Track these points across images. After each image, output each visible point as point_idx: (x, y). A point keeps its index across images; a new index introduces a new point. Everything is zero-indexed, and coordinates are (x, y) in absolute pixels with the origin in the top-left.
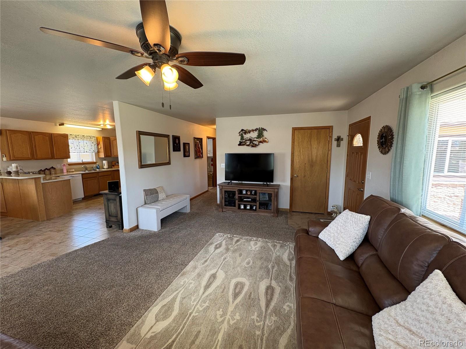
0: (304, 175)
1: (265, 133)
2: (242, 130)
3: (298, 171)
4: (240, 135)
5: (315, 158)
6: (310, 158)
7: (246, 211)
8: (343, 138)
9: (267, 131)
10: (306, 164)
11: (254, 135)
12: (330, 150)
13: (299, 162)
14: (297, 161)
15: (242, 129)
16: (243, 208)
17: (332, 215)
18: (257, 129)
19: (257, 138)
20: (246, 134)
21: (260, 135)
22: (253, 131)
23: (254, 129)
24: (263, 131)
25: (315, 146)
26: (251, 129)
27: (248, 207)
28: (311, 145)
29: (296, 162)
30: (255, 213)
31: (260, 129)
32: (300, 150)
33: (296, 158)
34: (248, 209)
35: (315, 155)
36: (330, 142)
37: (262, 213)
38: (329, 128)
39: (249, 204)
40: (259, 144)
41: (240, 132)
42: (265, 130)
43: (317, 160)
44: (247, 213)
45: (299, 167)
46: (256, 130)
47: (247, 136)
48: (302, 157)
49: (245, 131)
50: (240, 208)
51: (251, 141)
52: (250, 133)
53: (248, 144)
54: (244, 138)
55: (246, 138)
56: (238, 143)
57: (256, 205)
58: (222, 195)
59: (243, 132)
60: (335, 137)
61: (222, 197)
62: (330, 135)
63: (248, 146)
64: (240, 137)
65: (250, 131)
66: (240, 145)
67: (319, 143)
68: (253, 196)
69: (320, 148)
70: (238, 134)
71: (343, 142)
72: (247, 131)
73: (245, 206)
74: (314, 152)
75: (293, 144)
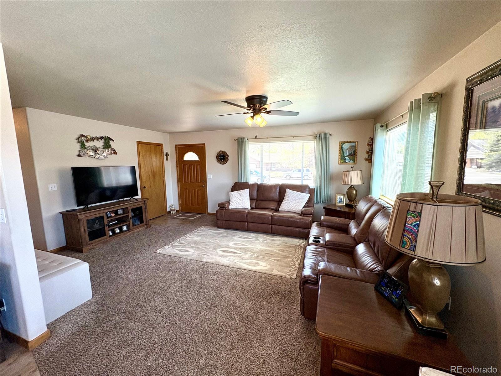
1: (111, 143)
2: (83, 136)
3: (145, 182)
4: (79, 142)
5: (155, 169)
7: (120, 235)
8: (169, 154)
9: (113, 140)
10: (150, 175)
11: (99, 144)
12: (163, 163)
14: (144, 173)
15: (81, 134)
16: (112, 234)
17: (171, 213)
18: (103, 138)
19: (103, 149)
21: (107, 145)
22: (98, 139)
23: (99, 136)
24: (111, 141)
25: (154, 160)
26: (94, 136)
27: (117, 231)
28: (152, 158)
30: (129, 233)
31: (106, 138)
32: (144, 163)
33: (143, 170)
34: (118, 233)
36: (162, 157)
37: (137, 229)
38: (161, 145)
39: (117, 227)
42: (111, 140)
44: (122, 236)
45: (145, 178)
46: (101, 138)
47: (89, 145)
48: (147, 169)
49: (86, 137)
50: (109, 235)
51: (96, 151)
52: (93, 141)
53: (93, 155)
54: (86, 147)
55: (88, 147)
56: (78, 153)
57: (130, 224)
58: (84, 227)
59: (83, 138)
60: (165, 153)
61: (85, 229)
62: (162, 151)
63: (92, 157)
64: (79, 145)
65: (93, 138)
66: (79, 155)
67: (156, 157)
68: (125, 215)
69: (157, 161)
70: (77, 139)
71: (169, 157)
72: (89, 138)
73: (113, 231)
74: (154, 164)
75: (139, 157)
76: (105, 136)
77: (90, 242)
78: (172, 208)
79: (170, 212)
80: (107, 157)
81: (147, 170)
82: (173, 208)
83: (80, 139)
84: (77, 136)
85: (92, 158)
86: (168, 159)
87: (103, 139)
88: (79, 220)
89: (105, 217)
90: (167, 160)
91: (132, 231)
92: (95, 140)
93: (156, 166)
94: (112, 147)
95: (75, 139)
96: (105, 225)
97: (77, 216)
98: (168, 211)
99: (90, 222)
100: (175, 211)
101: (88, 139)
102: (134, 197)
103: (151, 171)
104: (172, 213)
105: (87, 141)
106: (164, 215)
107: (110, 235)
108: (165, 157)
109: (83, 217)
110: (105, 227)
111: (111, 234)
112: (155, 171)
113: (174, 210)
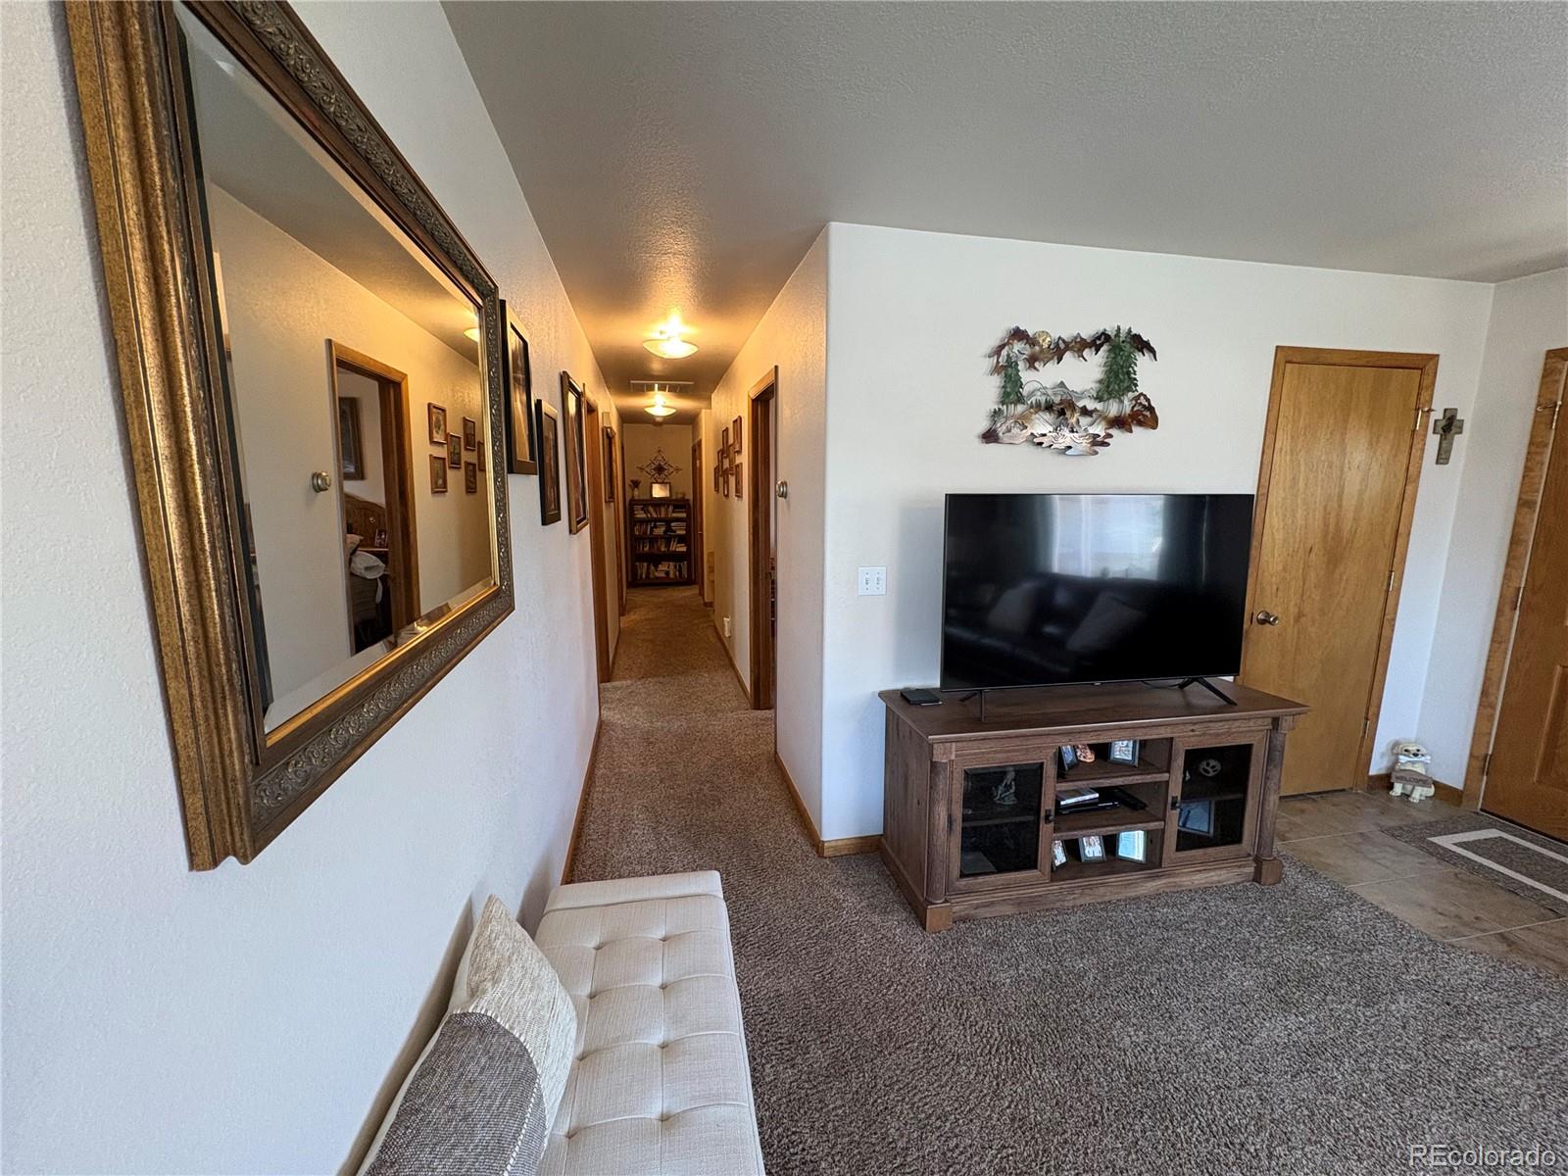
0: (1297, 610)
1: (1142, 363)
2: (1018, 334)
3: (1275, 587)
4: (996, 369)
5: (1350, 515)
6: (1332, 521)
8: (1463, 421)
9: (1152, 351)
10: (1315, 550)
11: (1082, 374)
12: (1411, 479)
13: (1284, 541)
15: (1014, 326)
16: (1064, 860)
17: (1391, 787)
18: (1108, 338)
19: (1099, 398)
20: (1037, 364)
21: (1119, 379)
22: (1079, 346)
23: (1087, 333)
24: (1139, 356)
25: (1358, 457)
26: (1067, 336)
27: (1093, 849)
28: (1344, 450)
29: (1274, 540)
30: (1152, 886)
31: (1122, 337)
32: (1294, 479)
33: (1275, 520)
34: (1093, 863)
35: (1354, 502)
36: (1415, 436)
38: (1422, 366)
39: (1092, 824)
40: (1110, 436)
41: (1002, 347)
42: (1142, 345)
43: (1355, 532)
45: (1281, 568)
46: (1099, 341)
47: (1040, 380)
48: (1300, 514)
49: (1031, 341)
50: (1053, 863)
51: (1062, 413)
52: (1060, 360)
53: (1044, 435)
54: (1025, 393)
55: (1032, 394)
56: (984, 425)
57: (1163, 831)
58: (950, 802)
59: (1018, 346)
60: (1437, 415)
61: (950, 817)
62: (1421, 402)
63: (1041, 444)
64: (996, 381)
65: (1062, 346)
66: (990, 436)
67: (1372, 444)
68: (1149, 778)
69: (1375, 467)
70: (989, 357)
71: (1460, 442)
72: (1045, 346)
73: (1073, 848)
74: (1353, 481)
75: (1270, 440)
76: (1119, 328)
77: (964, 882)
78: (1409, 767)
79: (1386, 781)
80: (1108, 444)
81: (1300, 522)
82: (1420, 769)
83: (1004, 352)
84: (994, 342)
85: (1039, 449)
86: (1449, 452)
87: (1105, 348)
88: (934, 765)
89: (1050, 771)
90: (1443, 457)
91: (1169, 876)
92: (1068, 356)
93: (1361, 493)
94: (1140, 389)
95: (985, 356)
96: (1043, 814)
97: (931, 746)
98: (1373, 771)
99: (981, 785)
100: (1431, 791)
101: (1037, 348)
102: (1210, 680)
103: (1326, 525)
104: (1398, 789)
105: (1032, 361)
106: (1344, 790)
107: (1057, 863)
108: (1433, 441)
109: (953, 757)
110: (1042, 822)
111: (1060, 857)
112: (1347, 526)
113: (1423, 781)
